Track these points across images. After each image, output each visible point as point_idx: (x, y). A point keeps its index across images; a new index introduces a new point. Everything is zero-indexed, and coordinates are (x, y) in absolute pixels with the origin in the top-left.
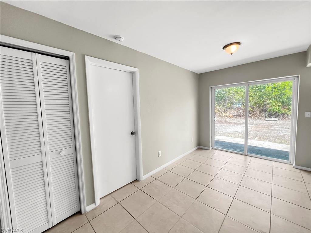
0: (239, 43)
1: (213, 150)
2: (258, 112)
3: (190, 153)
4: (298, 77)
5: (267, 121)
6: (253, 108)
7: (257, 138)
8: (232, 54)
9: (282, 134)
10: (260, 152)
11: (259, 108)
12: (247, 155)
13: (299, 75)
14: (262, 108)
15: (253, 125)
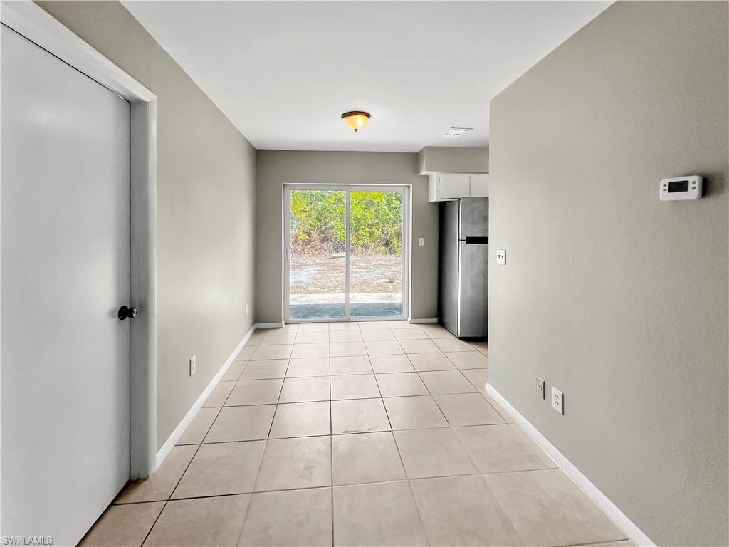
0: (368, 115)
1: (287, 325)
2: (318, 242)
3: (245, 346)
4: (409, 187)
5: (334, 257)
6: (309, 234)
7: (338, 289)
8: (356, 130)
9: (365, 278)
10: (358, 312)
11: (319, 235)
12: (349, 321)
13: (411, 185)
14: (323, 236)
15: (318, 268)
